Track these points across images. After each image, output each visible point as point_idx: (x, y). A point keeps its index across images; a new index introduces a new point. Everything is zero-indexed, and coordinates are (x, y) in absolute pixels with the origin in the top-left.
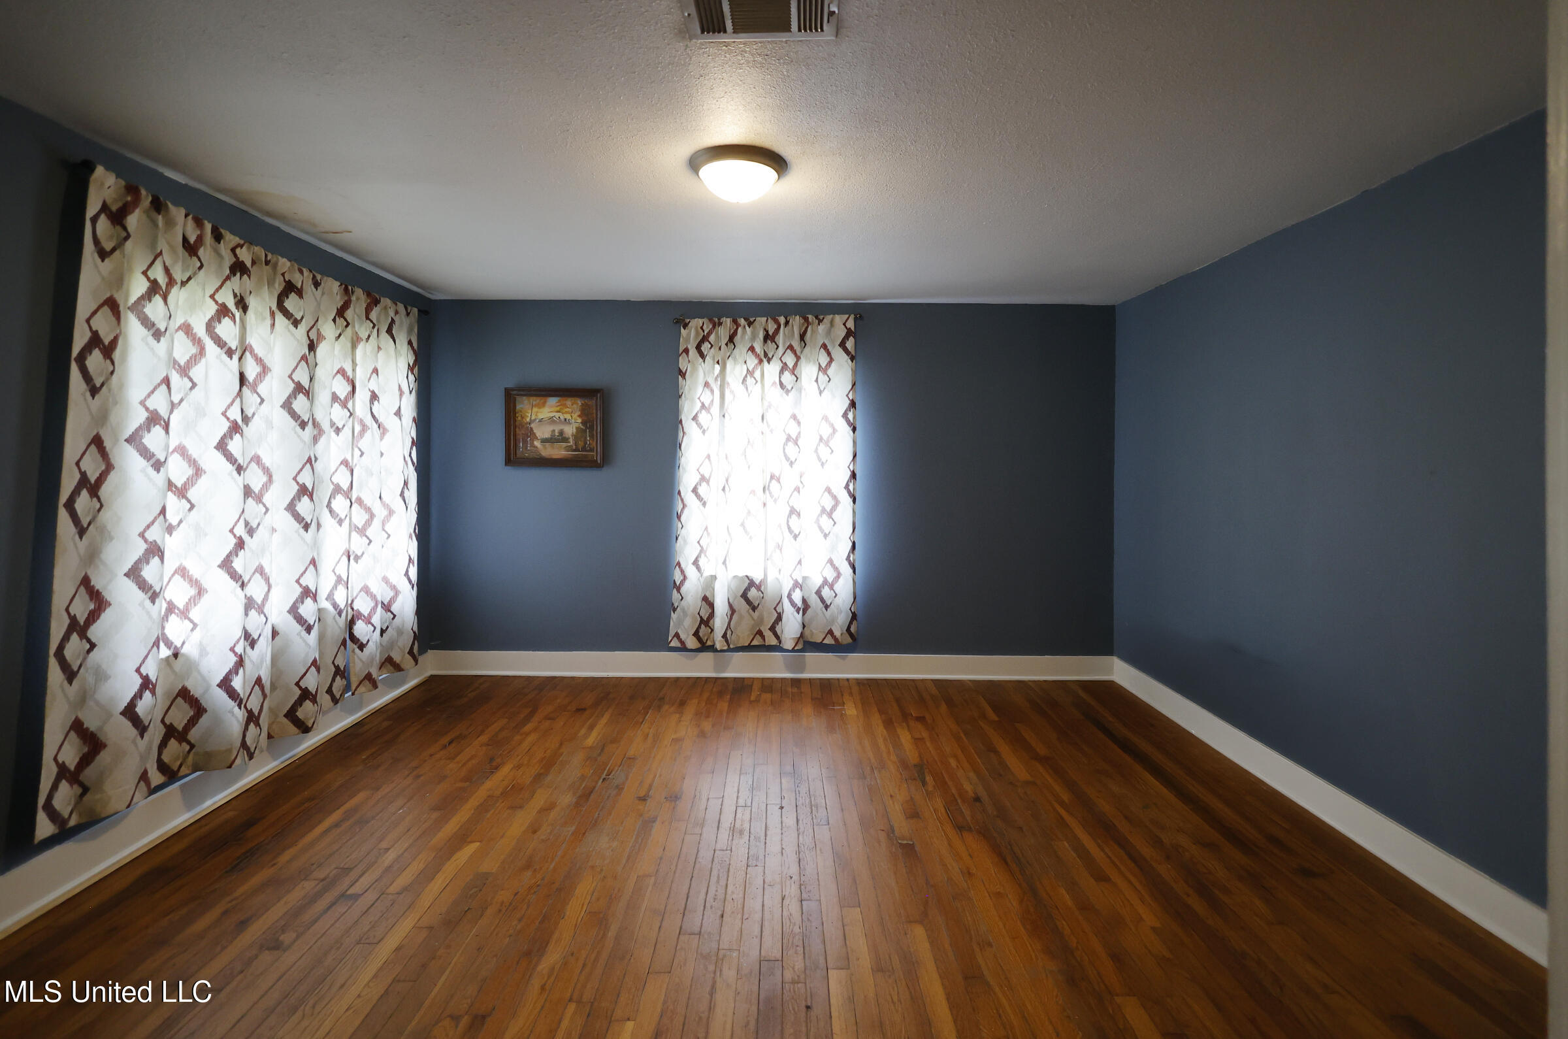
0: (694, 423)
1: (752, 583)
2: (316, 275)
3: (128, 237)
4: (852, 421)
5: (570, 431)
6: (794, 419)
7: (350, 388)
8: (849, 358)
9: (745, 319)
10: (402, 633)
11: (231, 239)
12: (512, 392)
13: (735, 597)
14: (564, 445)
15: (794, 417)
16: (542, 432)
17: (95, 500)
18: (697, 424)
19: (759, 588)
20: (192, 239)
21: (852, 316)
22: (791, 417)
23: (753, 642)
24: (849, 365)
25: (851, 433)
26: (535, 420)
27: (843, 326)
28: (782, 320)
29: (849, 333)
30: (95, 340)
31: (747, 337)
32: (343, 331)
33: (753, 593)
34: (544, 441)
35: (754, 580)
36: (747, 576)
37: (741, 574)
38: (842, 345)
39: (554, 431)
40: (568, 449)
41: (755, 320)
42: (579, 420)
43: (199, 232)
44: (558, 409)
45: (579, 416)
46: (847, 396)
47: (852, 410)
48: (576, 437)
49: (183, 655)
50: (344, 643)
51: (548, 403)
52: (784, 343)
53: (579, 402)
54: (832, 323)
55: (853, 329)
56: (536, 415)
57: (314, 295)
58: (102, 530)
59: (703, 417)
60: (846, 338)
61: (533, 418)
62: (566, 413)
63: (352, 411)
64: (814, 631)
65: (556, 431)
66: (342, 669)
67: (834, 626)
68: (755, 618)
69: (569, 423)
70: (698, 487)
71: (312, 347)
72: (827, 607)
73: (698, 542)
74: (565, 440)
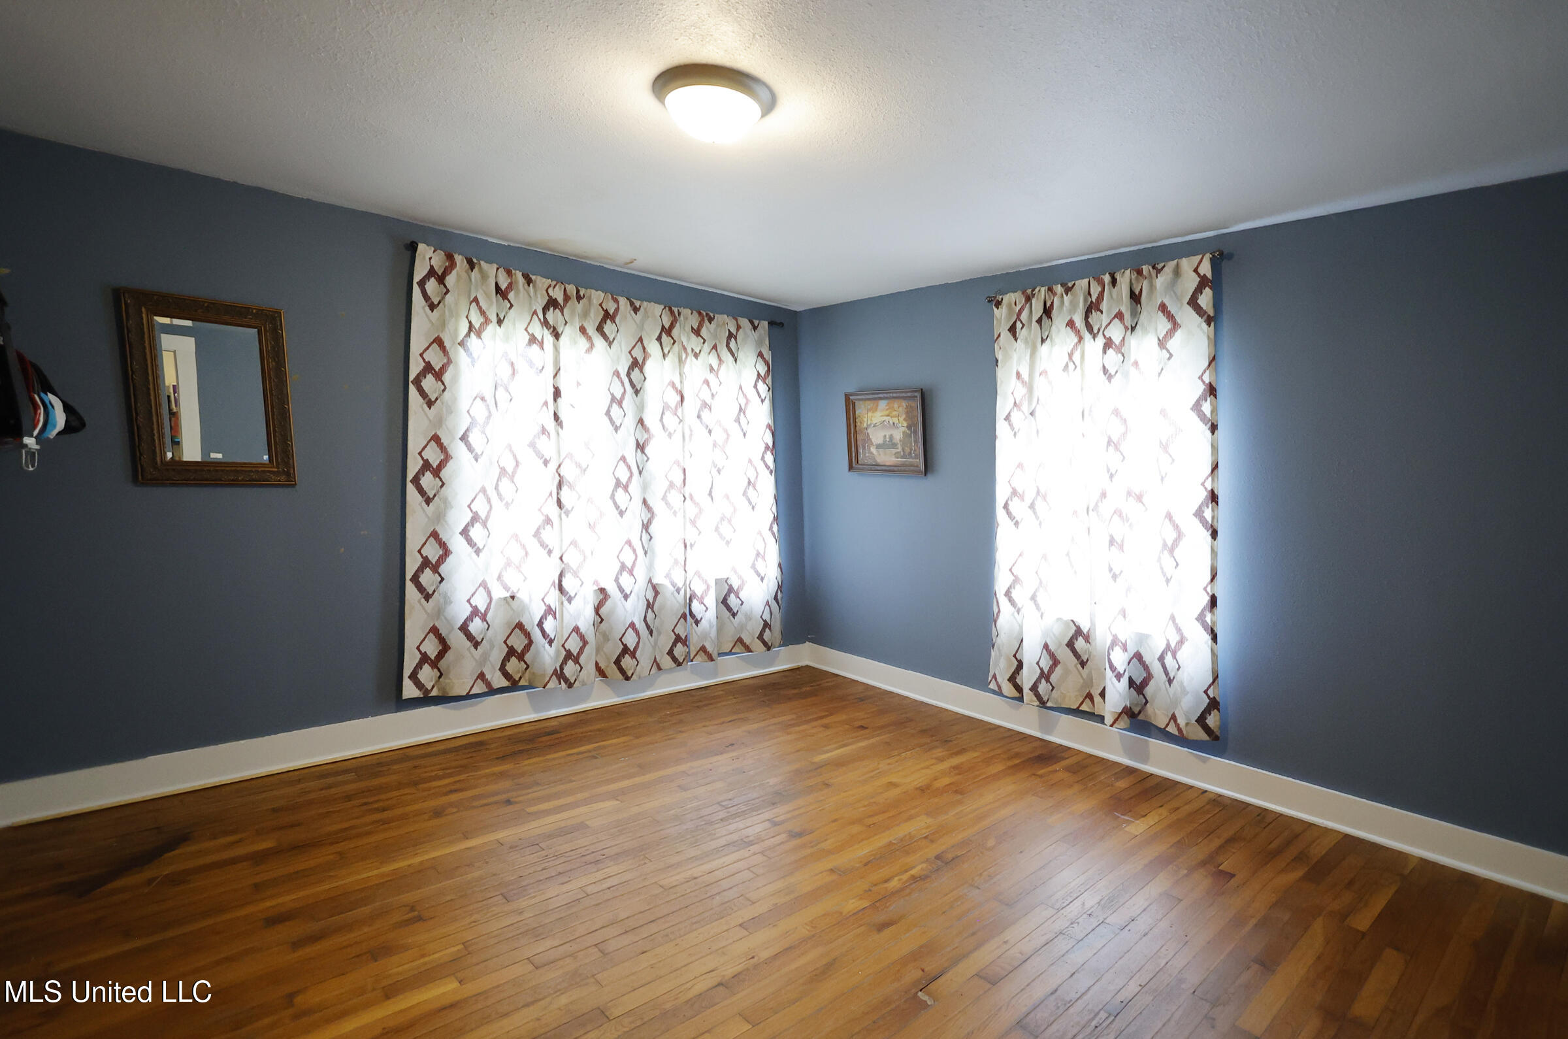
0: (1006, 423)
1: (1079, 632)
2: (635, 301)
3: (448, 291)
4: (1209, 415)
5: (898, 435)
6: (1117, 416)
7: (679, 398)
8: (1203, 320)
9: (1062, 285)
10: (751, 619)
11: (541, 282)
12: (851, 397)
13: (1060, 645)
14: (894, 451)
15: (1116, 412)
16: (877, 437)
17: (437, 479)
18: (1009, 424)
19: (1087, 639)
20: (503, 286)
21: (1208, 256)
22: (1112, 413)
23: (1083, 706)
24: (1204, 332)
25: (1209, 434)
26: (871, 424)
27: (1194, 274)
28: (1107, 278)
29: (1203, 283)
30: (428, 368)
31: (1065, 309)
32: (671, 348)
33: (1080, 644)
34: (878, 447)
35: (1082, 627)
36: (1072, 621)
37: (1067, 617)
38: (1193, 302)
39: (885, 436)
40: (897, 455)
41: (1074, 284)
42: (905, 424)
43: (510, 281)
44: (887, 412)
45: (904, 420)
46: (1201, 378)
47: (1209, 399)
48: (903, 442)
49: (518, 598)
50: (684, 616)
51: (879, 408)
52: (1109, 310)
53: (904, 404)
54: (1177, 272)
55: (1209, 275)
56: (871, 420)
57: (633, 319)
58: (445, 501)
59: (1016, 416)
60: (1199, 290)
61: (869, 423)
62: (894, 417)
63: (681, 418)
64: (1157, 711)
65: (887, 437)
66: (683, 638)
67: (1177, 710)
68: (1085, 677)
69: (898, 428)
70: (1009, 502)
71: (636, 364)
72: (1170, 681)
73: (1011, 570)
74: (894, 445)
